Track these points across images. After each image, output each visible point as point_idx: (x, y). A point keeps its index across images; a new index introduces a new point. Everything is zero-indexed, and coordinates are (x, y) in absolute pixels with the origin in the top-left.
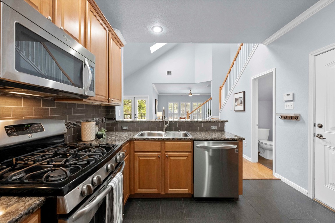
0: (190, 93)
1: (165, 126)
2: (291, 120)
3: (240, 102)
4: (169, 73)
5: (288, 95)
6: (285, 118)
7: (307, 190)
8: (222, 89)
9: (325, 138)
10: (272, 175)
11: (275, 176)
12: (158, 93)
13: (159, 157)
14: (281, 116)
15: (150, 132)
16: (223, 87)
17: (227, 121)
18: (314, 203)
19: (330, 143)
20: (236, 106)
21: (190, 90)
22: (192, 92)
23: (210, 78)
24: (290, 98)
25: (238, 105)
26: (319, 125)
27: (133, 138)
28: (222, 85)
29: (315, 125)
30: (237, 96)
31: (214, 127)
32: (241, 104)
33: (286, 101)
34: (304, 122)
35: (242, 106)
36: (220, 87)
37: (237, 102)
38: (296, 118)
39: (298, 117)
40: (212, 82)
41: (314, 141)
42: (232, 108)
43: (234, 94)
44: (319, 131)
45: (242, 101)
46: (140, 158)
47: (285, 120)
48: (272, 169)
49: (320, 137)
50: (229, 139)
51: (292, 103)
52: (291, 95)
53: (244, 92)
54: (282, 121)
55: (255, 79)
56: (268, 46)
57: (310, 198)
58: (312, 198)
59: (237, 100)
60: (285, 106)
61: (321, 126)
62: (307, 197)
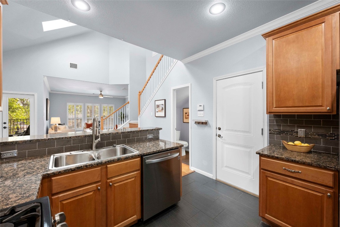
0: (101, 94)
1: (95, 142)
2: (202, 125)
3: (161, 108)
4: (74, 66)
5: (200, 106)
6: (198, 123)
7: (212, 174)
8: (141, 94)
9: (222, 137)
10: (189, 169)
11: (191, 169)
12: (49, 90)
13: (99, 189)
14: (196, 122)
15: (68, 153)
16: (142, 92)
17: (161, 129)
18: (217, 182)
19: (225, 140)
20: (157, 112)
21: (101, 91)
22: (102, 93)
23: (127, 81)
24: (201, 108)
25: (159, 111)
26: (219, 128)
27: (49, 172)
28: (141, 91)
29: (216, 129)
30: (158, 103)
31: (150, 136)
32: (161, 110)
33: (199, 111)
34: (210, 126)
35: (163, 112)
36: (139, 92)
37: (158, 109)
38: (205, 123)
39: (206, 123)
40: (129, 86)
41: (216, 139)
42: (152, 114)
43: (155, 101)
44: (219, 132)
45: (163, 108)
46: (64, 202)
47: (199, 125)
48: (189, 165)
49: (219, 136)
50: (173, 148)
51: (203, 112)
52: (202, 106)
53: (165, 100)
54: (196, 126)
55: (174, 90)
56: (185, 64)
57: (214, 180)
58: (215, 179)
59: (158, 106)
60: (198, 114)
61: (220, 129)
62: (213, 179)
